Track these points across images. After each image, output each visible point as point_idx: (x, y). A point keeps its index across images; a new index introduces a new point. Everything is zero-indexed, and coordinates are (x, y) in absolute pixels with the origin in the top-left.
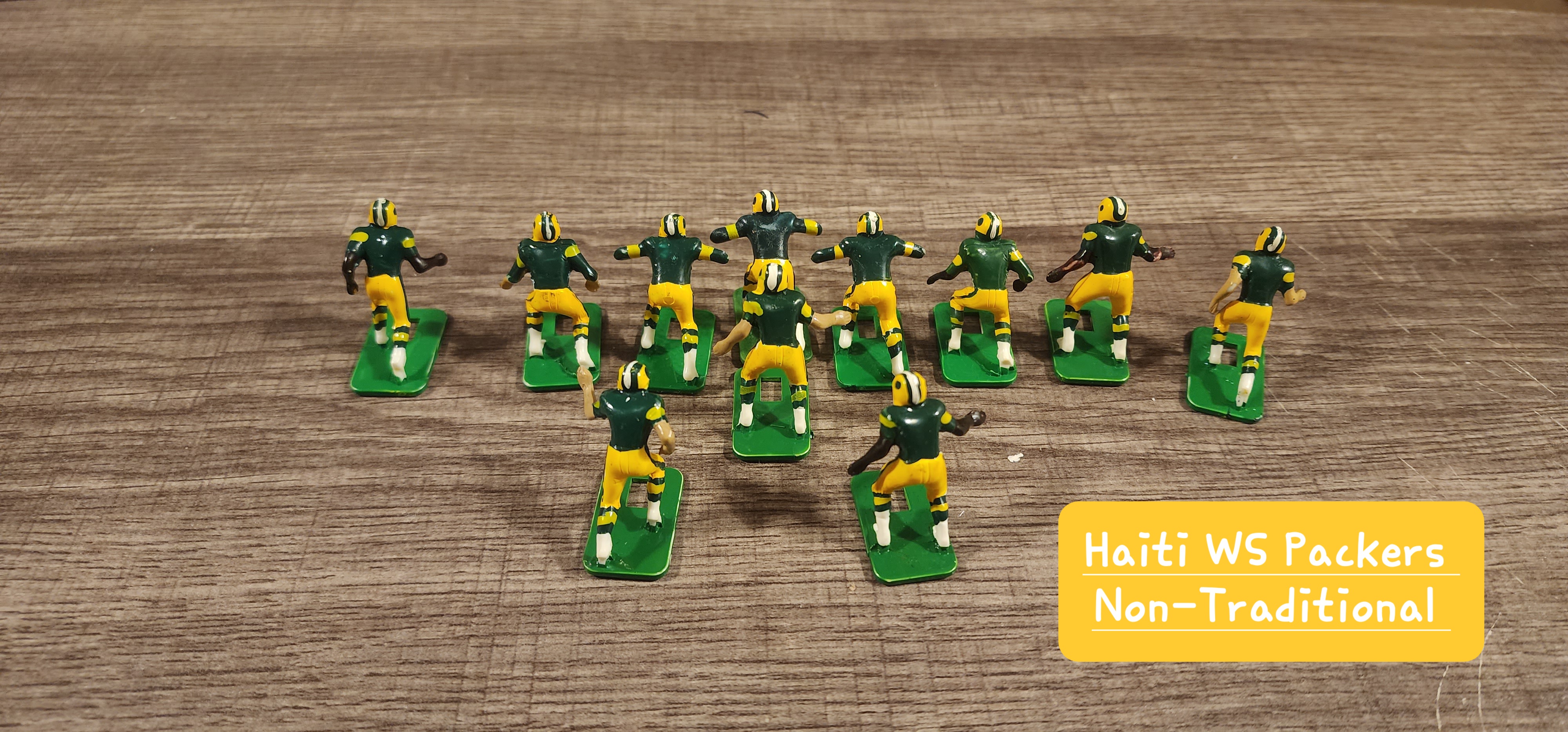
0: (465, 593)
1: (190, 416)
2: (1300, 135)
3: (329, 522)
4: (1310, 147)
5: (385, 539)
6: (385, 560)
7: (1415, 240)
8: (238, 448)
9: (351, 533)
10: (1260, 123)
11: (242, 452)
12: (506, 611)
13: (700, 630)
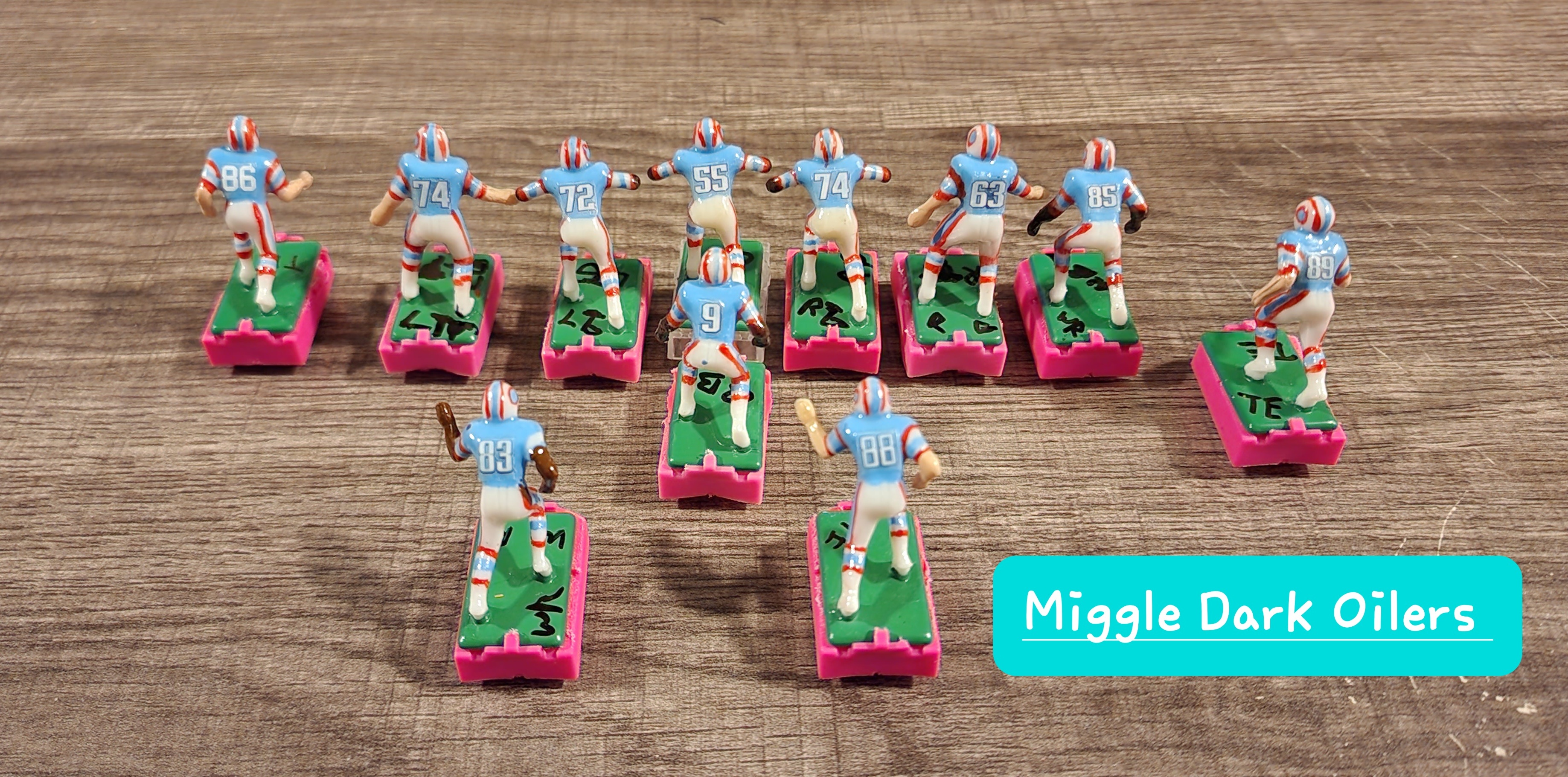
0: (403, 456)
1: (139, 297)
2: (1292, 37)
3: (270, 392)
4: (1302, 49)
5: (326, 408)
6: (326, 426)
7: (1407, 139)
8: (184, 326)
9: (293, 402)
10: (1250, 26)
11: (189, 329)
12: (444, 472)
13: (635, 492)
